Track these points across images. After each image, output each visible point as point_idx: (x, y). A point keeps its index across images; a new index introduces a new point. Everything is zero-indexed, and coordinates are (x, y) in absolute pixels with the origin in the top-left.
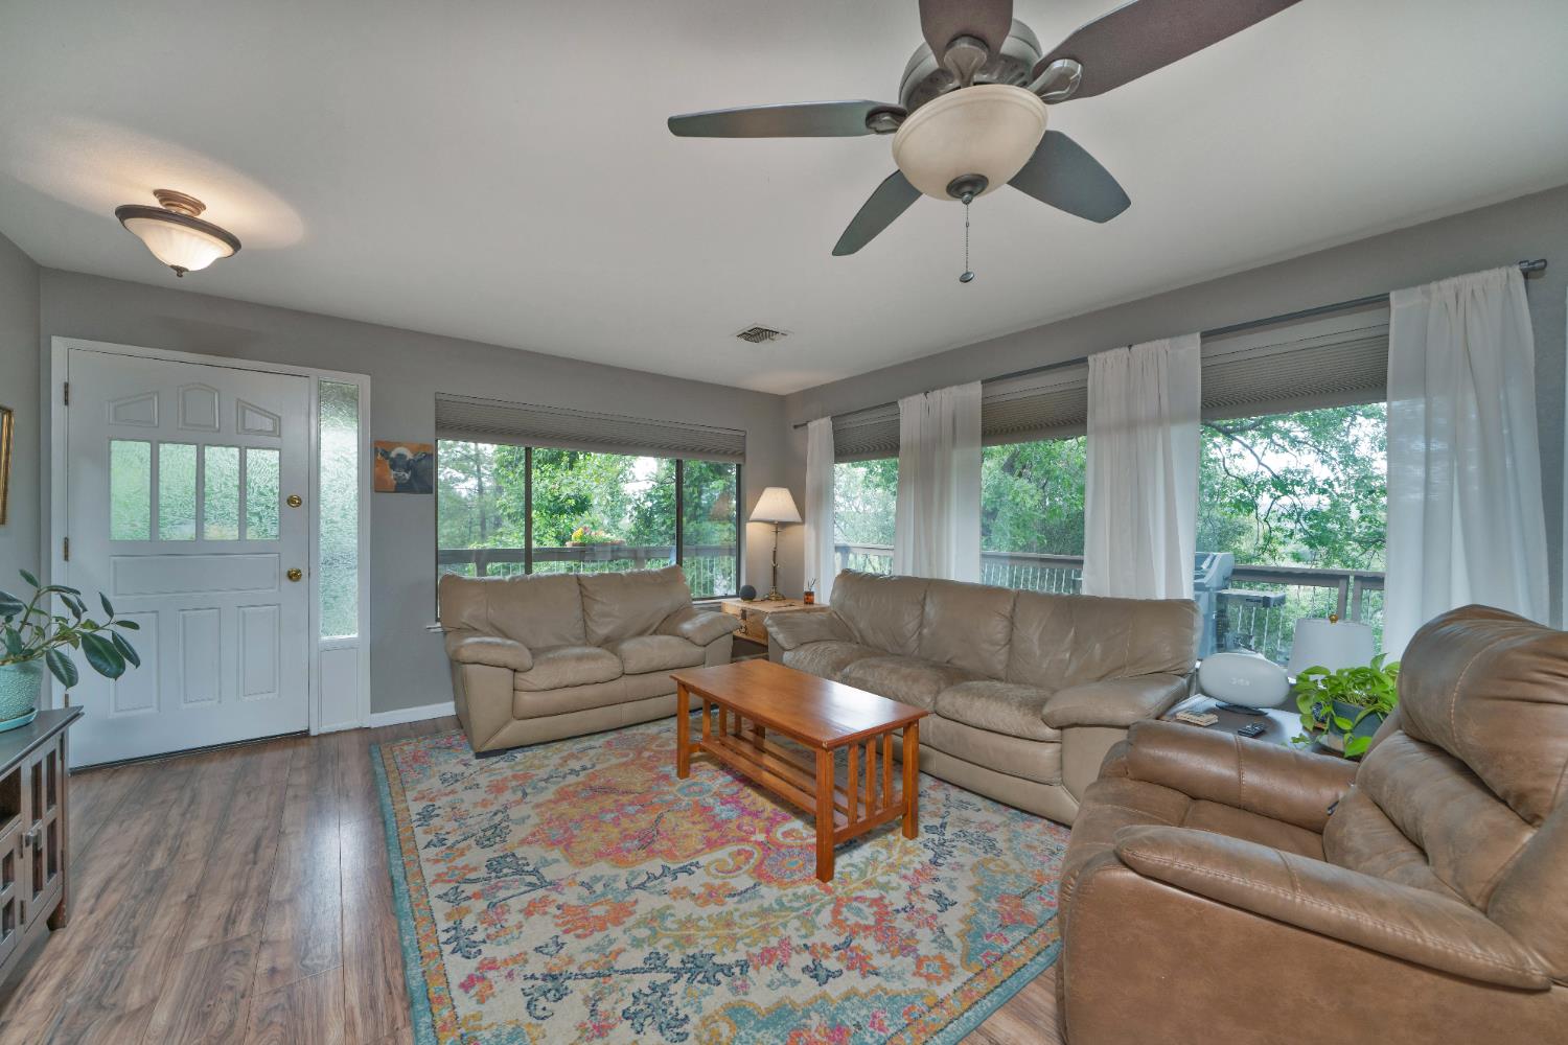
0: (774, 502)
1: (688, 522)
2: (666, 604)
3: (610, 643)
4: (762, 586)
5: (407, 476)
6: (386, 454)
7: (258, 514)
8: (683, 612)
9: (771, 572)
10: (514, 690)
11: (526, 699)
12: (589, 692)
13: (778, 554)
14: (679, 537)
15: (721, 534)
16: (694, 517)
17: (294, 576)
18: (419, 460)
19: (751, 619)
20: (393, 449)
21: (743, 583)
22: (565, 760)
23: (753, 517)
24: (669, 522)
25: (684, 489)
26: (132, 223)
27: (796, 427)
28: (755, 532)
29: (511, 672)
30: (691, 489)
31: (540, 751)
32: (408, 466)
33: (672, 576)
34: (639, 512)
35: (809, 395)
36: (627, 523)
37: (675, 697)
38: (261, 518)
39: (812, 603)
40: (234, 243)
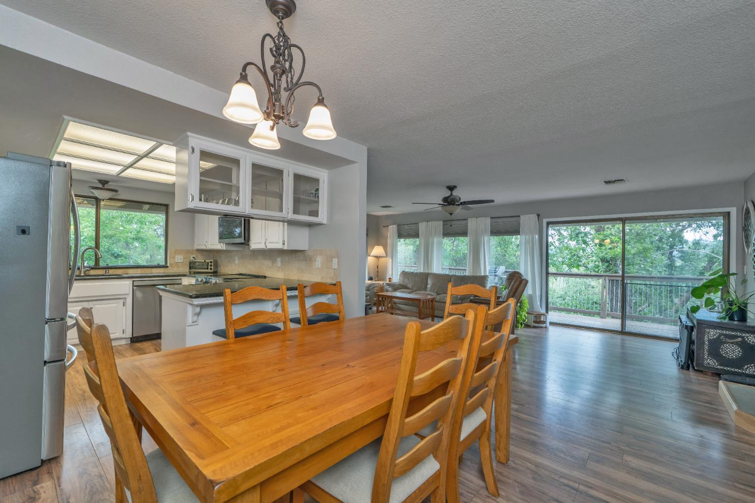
0: (377, 250)
13: (378, 266)
23: (370, 255)
27: (384, 227)
28: (371, 260)
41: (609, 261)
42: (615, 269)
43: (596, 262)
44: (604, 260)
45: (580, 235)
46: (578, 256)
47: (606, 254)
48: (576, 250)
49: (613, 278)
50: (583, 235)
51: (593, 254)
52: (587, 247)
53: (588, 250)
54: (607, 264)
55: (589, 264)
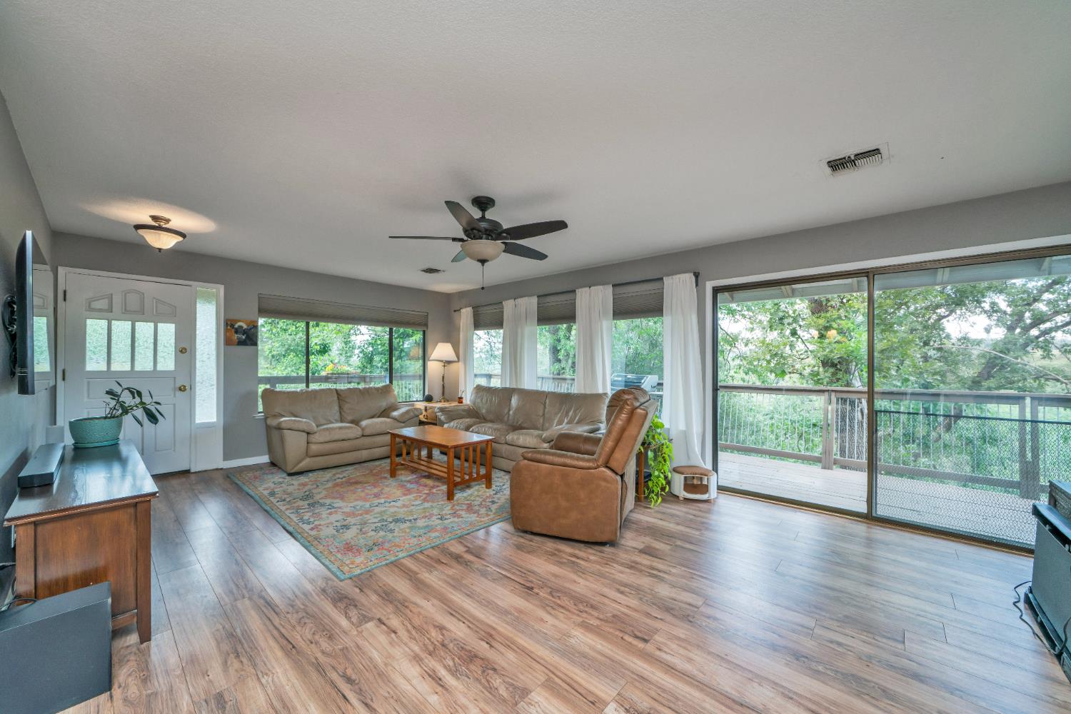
0: (442, 350)
1: (396, 360)
2: (384, 404)
3: (356, 422)
4: (437, 394)
5: (244, 337)
6: (232, 326)
7: (163, 357)
8: (394, 407)
9: (441, 388)
10: (308, 443)
11: (314, 447)
12: (346, 444)
13: (445, 377)
14: (391, 370)
15: (415, 367)
16: (400, 358)
17: (183, 389)
18: (251, 329)
19: (429, 411)
20: (236, 323)
21: (426, 393)
22: (334, 475)
23: (431, 359)
24: (384, 361)
25: (394, 340)
26: (141, 232)
27: (455, 311)
28: (434, 367)
29: (305, 434)
30: (398, 340)
31: (321, 473)
32: (245, 332)
33: (386, 390)
34: (364, 354)
35: (462, 295)
36: (356, 360)
37: (389, 447)
38: (165, 359)
39: (462, 403)
40: (183, 235)
41: (836, 365)
42: (847, 377)
43: (814, 367)
44: (827, 362)
45: (786, 321)
46: (782, 356)
47: (831, 351)
48: (778, 347)
49: (844, 396)
50: (790, 320)
51: (809, 353)
52: (797, 340)
53: (800, 346)
54: (832, 370)
55: (804, 369)
